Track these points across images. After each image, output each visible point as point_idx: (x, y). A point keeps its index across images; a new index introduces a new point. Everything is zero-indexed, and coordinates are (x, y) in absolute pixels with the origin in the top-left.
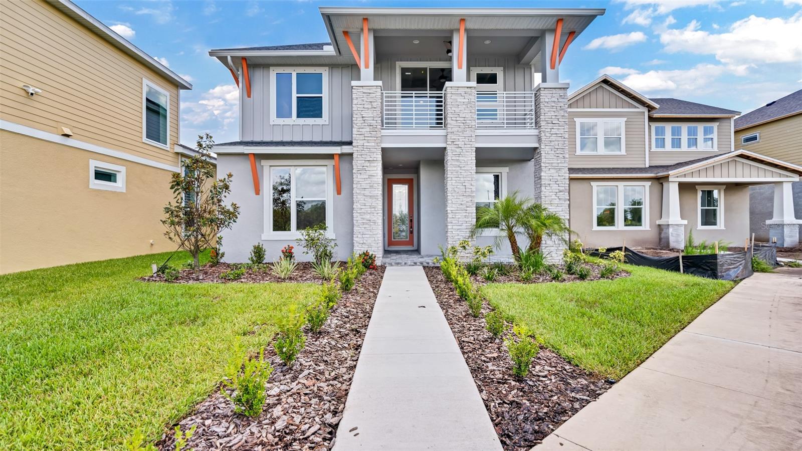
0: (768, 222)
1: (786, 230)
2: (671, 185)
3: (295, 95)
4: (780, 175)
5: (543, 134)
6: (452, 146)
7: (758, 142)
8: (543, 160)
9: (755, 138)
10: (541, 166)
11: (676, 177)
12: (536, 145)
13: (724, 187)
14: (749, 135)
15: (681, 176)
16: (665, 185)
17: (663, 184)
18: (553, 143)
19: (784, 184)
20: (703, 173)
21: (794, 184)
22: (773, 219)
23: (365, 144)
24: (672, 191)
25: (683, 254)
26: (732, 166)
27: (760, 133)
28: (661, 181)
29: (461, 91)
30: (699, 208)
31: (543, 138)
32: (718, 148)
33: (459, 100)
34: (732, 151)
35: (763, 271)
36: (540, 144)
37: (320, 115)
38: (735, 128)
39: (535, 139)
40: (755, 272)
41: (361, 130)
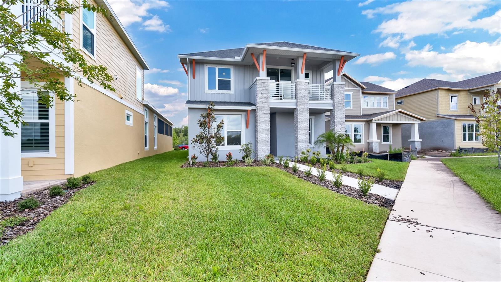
0: (409, 140)
1: (416, 143)
2: (373, 123)
3: (217, 79)
4: (414, 120)
5: (335, 104)
6: (300, 108)
7: (403, 104)
8: (335, 115)
9: (401, 102)
10: (334, 117)
11: (375, 120)
12: (332, 108)
13: (392, 125)
14: (399, 101)
15: (377, 120)
16: (370, 124)
17: (370, 123)
18: (339, 108)
19: (415, 124)
20: (385, 119)
21: (419, 124)
22: (411, 139)
23: (263, 106)
24: (374, 127)
25: (389, 153)
26: (396, 116)
27: (404, 101)
28: (368, 122)
29: (303, 84)
30: (382, 134)
31: (336, 105)
32: (389, 107)
33: (302, 88)
34: (394, 109)
35: (414, 159)
36: (334, 108)
37: (230, 89)
38: (395, 97)
39: (331, 105)
40: (412, 160)
41: (261, 99)
